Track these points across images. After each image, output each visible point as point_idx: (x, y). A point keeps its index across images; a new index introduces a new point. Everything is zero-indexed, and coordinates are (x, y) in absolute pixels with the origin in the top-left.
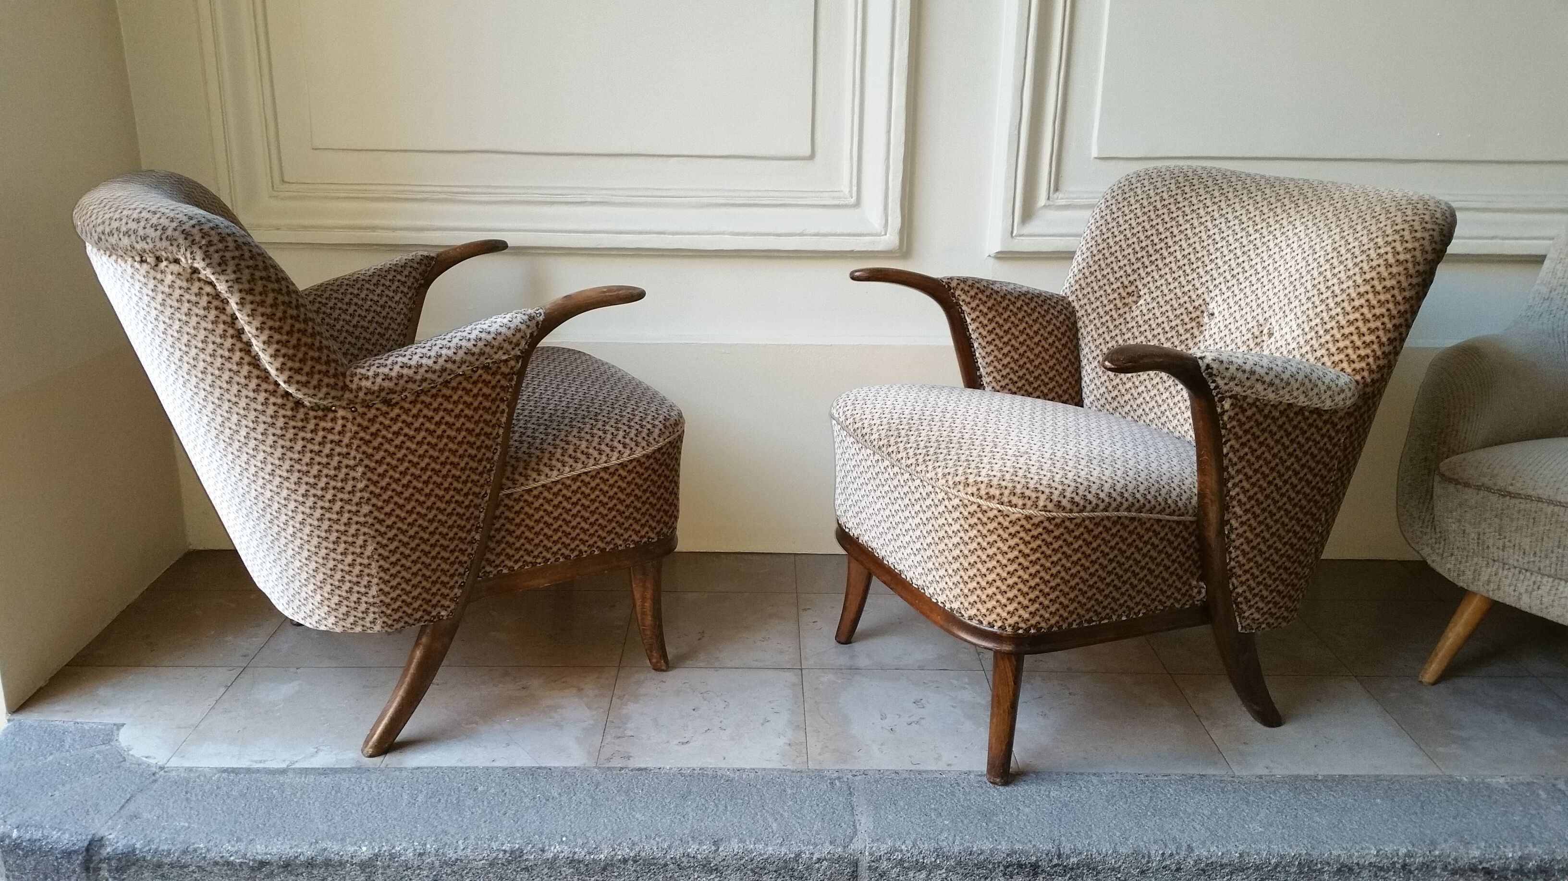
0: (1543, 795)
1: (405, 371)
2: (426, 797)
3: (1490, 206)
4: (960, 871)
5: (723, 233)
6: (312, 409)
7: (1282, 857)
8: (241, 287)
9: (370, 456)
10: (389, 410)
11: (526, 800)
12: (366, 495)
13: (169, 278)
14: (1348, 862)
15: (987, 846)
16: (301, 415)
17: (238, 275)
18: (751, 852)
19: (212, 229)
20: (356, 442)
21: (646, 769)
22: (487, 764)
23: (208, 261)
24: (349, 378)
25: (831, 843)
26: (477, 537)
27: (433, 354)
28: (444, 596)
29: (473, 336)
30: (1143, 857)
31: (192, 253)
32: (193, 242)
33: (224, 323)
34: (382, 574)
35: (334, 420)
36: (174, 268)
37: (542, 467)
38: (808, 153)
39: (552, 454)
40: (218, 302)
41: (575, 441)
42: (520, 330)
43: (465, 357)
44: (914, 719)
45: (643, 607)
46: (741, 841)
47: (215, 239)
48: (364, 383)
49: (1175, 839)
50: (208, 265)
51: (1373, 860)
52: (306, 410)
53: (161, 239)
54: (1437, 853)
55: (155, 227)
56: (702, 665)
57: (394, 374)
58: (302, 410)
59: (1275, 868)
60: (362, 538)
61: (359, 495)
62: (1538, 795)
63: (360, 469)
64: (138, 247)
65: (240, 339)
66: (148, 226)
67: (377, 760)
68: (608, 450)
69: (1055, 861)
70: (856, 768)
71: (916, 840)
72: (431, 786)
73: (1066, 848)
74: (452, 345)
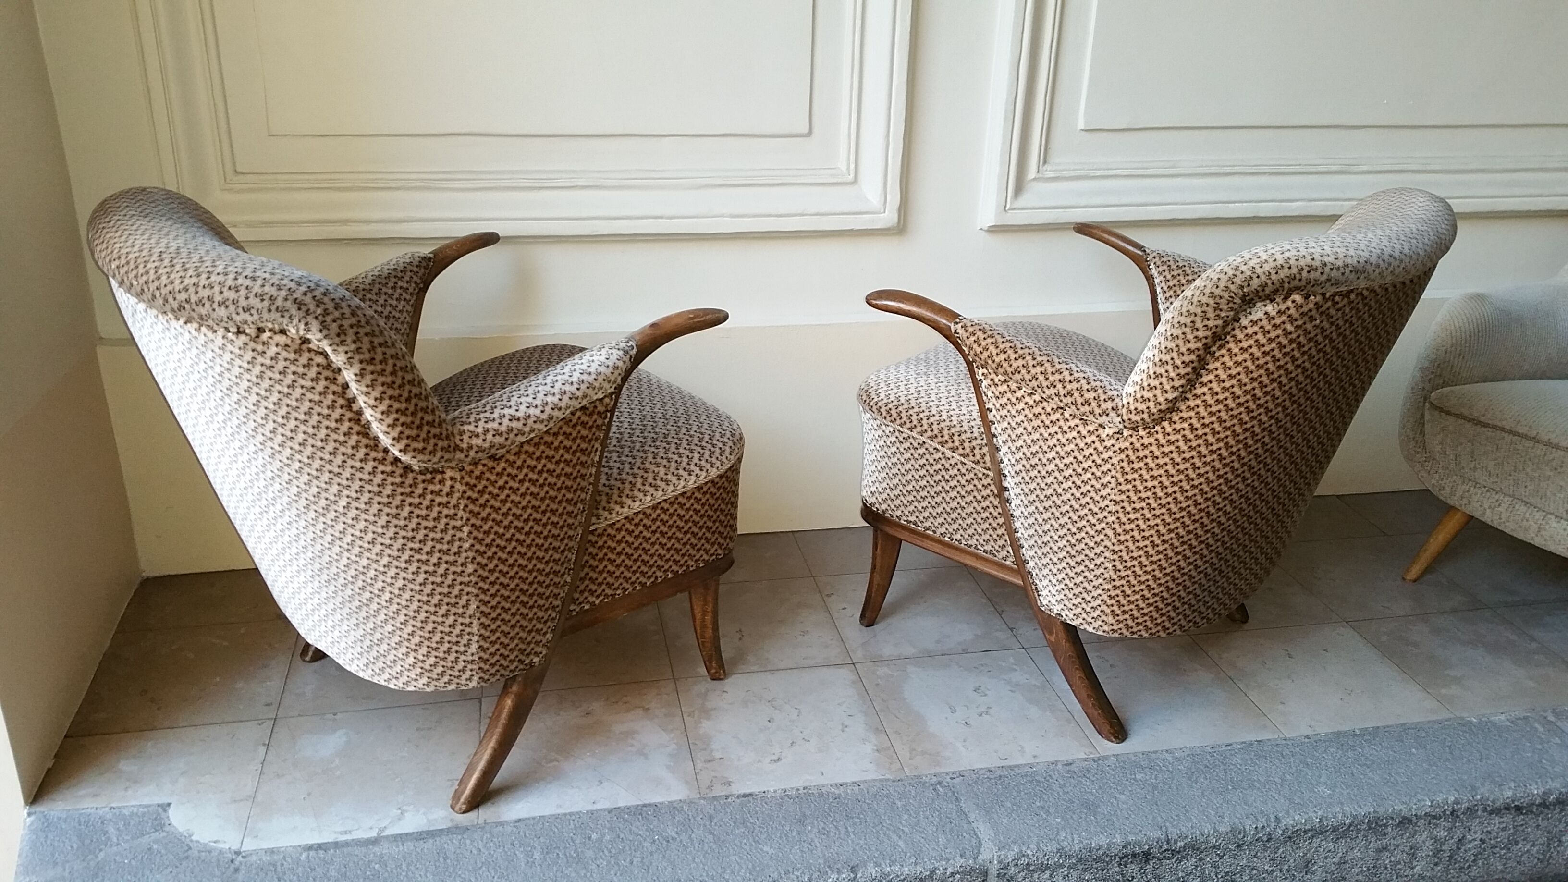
0: (1541, 729)
1: (515, 424)
2: (542, 853)
3: (1429, 168)
4: (1080, 867)
5: (722, 216)
6: (421, 473)
7: (1355, 817)
8: (362, 357)
9: (476, 515)
10: (495, 464)
11: (646, 844)
12: (471, 554)
13: (273, 350)
14: (1408, 815)
15: (1103, 841)
16: (409, 481)
17: (359, 344)
18: (889, 874)
19: (324, 294)
20: (463, 502)
21: (751, 794)
22: (590, 807)
23: (325, 332)
24: (458, 437)
25: (961, 856)
26: (569, 580)
27: (538, 402)
28: (538, 643)
29: (574, 379)
30: (1240, 833)
31: (306, 324)
32: (307, 312)
33: (334, 393)
34: (483, 631)
35: (442, 482)
36: (281, 339)
37: (624, 499)
38: (807, 130)
39: (633, 484)
40: (331, 372)
41: (653, 467)
42: (618, 368)
43: (570, 402)
44: (983, 709)
45: (703, 620)
46: (877, 865)
47: (330, 306)
48: (475, 442)
49: (1262, 812)
50: (326, 337)
51: (1428, 810)
52: (414, 474)
53: (270, 311)
54: (1479, 797)
55: (261, 297)
56: (753, 669)
57: (503, 428)
58: (411, 475)
59: (1349, 827)
60: (465, 598)
61: (464, 555)
62: (1536, 729)
63: (466, 529)
64: (238, 318)
65: (350, 408)
66: (252, 295)
67: (472, 815)
68: (685, 474)
69: (1165, 847)
70: (952, 770)
71: (1038, 843)
72: (542, 839)
73: (1174, 833)
74: (556, 390)
